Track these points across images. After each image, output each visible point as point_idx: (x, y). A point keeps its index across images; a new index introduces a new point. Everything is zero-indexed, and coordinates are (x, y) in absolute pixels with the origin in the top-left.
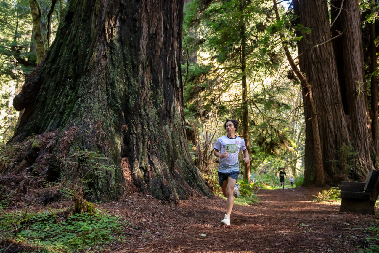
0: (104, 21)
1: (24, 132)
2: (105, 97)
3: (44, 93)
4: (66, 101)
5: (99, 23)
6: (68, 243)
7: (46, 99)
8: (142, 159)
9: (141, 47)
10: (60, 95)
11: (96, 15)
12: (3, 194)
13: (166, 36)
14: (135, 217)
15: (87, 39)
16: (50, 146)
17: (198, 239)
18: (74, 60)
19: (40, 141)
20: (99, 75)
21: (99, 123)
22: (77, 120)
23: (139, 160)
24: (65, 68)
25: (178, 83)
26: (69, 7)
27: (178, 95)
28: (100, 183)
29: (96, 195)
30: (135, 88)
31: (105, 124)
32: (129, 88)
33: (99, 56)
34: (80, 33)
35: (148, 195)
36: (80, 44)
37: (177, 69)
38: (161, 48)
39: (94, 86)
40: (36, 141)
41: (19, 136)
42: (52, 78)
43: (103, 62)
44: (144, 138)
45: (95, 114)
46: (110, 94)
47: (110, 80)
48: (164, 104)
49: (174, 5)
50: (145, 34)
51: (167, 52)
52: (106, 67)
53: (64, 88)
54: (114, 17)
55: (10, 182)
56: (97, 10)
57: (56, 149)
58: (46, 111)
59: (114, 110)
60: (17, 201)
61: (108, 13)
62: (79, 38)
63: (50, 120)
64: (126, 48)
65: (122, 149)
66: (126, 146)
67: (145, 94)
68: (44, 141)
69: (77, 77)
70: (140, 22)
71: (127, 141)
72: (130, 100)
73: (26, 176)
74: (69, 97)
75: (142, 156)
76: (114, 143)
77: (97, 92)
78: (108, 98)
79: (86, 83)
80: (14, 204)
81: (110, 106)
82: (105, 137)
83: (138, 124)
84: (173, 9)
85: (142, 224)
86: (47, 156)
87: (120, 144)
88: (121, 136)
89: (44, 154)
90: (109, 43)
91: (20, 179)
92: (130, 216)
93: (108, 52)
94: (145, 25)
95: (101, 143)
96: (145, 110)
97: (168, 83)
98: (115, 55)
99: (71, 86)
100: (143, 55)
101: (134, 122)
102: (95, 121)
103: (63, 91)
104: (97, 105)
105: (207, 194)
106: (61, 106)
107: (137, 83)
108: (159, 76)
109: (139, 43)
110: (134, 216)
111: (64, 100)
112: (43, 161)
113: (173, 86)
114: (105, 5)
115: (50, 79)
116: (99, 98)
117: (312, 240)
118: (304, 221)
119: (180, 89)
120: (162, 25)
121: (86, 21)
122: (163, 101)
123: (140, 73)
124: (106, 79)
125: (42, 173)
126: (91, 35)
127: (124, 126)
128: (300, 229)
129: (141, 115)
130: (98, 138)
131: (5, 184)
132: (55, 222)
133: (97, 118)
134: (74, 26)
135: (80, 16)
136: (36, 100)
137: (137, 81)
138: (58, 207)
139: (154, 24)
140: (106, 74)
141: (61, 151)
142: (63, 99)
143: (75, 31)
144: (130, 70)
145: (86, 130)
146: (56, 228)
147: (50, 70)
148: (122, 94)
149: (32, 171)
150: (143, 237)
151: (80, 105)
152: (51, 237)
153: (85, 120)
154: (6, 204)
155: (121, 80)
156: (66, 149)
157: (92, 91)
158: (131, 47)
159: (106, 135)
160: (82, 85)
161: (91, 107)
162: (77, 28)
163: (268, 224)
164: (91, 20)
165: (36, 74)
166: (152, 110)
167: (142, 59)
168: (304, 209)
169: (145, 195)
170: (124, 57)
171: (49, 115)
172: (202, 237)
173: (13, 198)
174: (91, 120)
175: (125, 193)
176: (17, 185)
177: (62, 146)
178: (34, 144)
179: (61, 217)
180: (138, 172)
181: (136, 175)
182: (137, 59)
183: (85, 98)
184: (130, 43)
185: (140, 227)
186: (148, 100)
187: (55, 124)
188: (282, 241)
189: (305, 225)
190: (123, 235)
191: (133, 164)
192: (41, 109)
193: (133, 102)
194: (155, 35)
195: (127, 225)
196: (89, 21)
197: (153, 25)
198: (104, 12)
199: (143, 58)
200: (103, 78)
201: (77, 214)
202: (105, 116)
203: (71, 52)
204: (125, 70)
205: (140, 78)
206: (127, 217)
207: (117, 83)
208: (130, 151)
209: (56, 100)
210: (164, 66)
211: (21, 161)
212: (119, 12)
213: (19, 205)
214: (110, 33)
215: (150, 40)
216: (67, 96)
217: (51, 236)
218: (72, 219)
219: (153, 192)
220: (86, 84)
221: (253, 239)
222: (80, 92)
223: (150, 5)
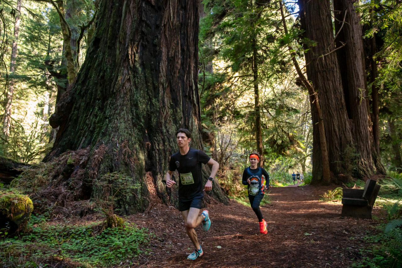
0: (128, 48)
1: (60, 147)
2: (130, 117)
3: (76, 112)
4: (95, 121)
5: (123, 49)
6: (103, 258)
7: (78, 117)
8: (164, 174)
9: (161, 70)
10: (90, 115)
11: (120, 43)
12: (45, 207)
13: (183, 57)
14: (160, 229)
15: (113, 64)
16: (83, 163)
17: (214, 251)
18: (101, 83)
19: (74, 158)
20: (124, 97)
21: (125, 142)
22: (105, 139)
23: (162, 174)
24: (94, 90)
25: (195, 100)
26: (96, 34)
27: (195, 110)
28: (128, 197)
29: (125, 208)
30: (157, 108)
31: (130, 142)
32: (151, 108)
33: (124, 80)
34: (106, 58)
35: (170, 206)
36: (107, 69)
37: (194, 88)
38: (179, 70)
39: (119, 108)
40: (70, 157)
41: (55, 151)
42: (83, 98)
43: (127, 85)
44: (166, 154)
45: (121, 133)
46: (135, 114)
47: (134, 102)
48: (182, 120)
49: (190, 28)
50: (164, 58)
51: (184, 72)
52: (130, 90)
53: (94, 109)
54: (136, 43)
55: (51, 196)
56: (121, 38)
57: (88, 166)
58: (78, 128)
59: (138, 129)
60: (57, 213)
61: (131, 40)
62: (106, 63)
63: (82, 137)
64: (148, 71)
65: (146, 163)
66: (149, 161)
67: (165, 113)
68: (78, 157)
69: (104, 98)
70: (160, 47)
71: (150, 156)
72: (152, 119)
73: (63, 190)
74: (98, 117)
75: (164, 170)
76: (139, 159)
77: (123, 113)
78: (132, 118)
79: (113, 104)
80: (54, 216)
81: (134, 125)
82: (131, 154)
83: (160, 140)
84: (189, 33)
85: (166, 235)
86: (80, 172)
87: (145, 159)
88: (145, 153)
89: (78, 170)
90: (132, 68)
91: (58, 192)
92: (155, 228)
93: (132, 76)
94: (164, 50)
95: (127, 160)
96: (166, 127)
97: (186, 101)
98: (138, 79)
99: (99, 107)
100: (163, 77)
101: (156, 139)
102: (122, 140)
103: (92, 111)
104: (123, 125)
105: (223, 201)
106: (91, 125)
107: (159, 103)
108: (178, 95)
109: (159, 66)
110: (158, 228)
111: (94, 120)
112: (78, 177)
113: (191, 103)
114: (128, 33)
115: (81, 100)
116: (124, 119)
117: (313, 252)
118: (309, 229)
119: (197, 105)
120: (180, 49)
121: (112, 47)
122: (181, 118)
123: (161, 94)
124: (130, 101)
125: (77, 187)
126: (116, 61)
127: (147, 143)
128: (304, 239)
129: (162, 133)
130: (125, 156)
131: (46, 197)
132: (90, 236)
133: (123, 137)
134: (101, 51)
135: (106, 43)
136: (69, 118)
137: (158, 101)
138: (92, 219)
139: (173, 48)
140: (130, 96)
141: (93, 168)
142: (93, 118)
143: (102, 57)
144: (151, 92)
145: (114, 149)
146: (92, 242)
147: (81, 91)
148: (145, 113)
149: (68, 186)
150: (166, 249)
151: (108, 125)
152: (88, 251)
153: (113, 139)
154: (48, 216)
155: (144, 100)
156: (97, 166)
157: (118, 112)
158: (152, 70)
159: (131, 153)
160: (109, 107)
161: (117, 127)
162: (104, 53)
163: (276, 233)
164: (116, 47)
165: (68, 94)
166: (172, 127)
167: (162, 81)
168: (310, 211)
169: (168, 206)
170: (146, 80)
171: (81, 133)
172: (218, 249)
173: (54, 211)
174: (118, 140)
175: (150, 206)
176: (57, 199)
177: (93, 164)
178: (69, 161)
179: (95, 231)
180: (161, 185)
181: (159, 187)
182: (158, 81)
183: (112, 119)
184: (151, 66)
185: (163, 238)
186: (169, 118)
187: (87, 142)
188: (287, 255)
189: (309, 234)
190: (149, 247)
191: (156, 178)
192: (73, 127)
193: (155, 120)
194: (174, 58)
195: (153, 237)
196: (114, 48)
197: (171, 49)
198: (128, 39)
199: (163, 79)
200: (128, 100)
201: (109, 228)
202: (130, 135)
203: (99, 76)
204: (147, 91)
205: (160, 98)
206: (153, 229)
207: (141, 104)
208: (153, 165)
209: (86, 120)
210: (182, 85)
211: (58, 175)
212: (140, 39)
213: (59, 217)
214: (133, 58)
215: (169, 63)
216: (96, 116)
217: (88, 249)
218: (105, 233)
219: (175, 204)
220: (113, 106)
221: (262, 251)
222: (108, 113)
223: (169, 31)
